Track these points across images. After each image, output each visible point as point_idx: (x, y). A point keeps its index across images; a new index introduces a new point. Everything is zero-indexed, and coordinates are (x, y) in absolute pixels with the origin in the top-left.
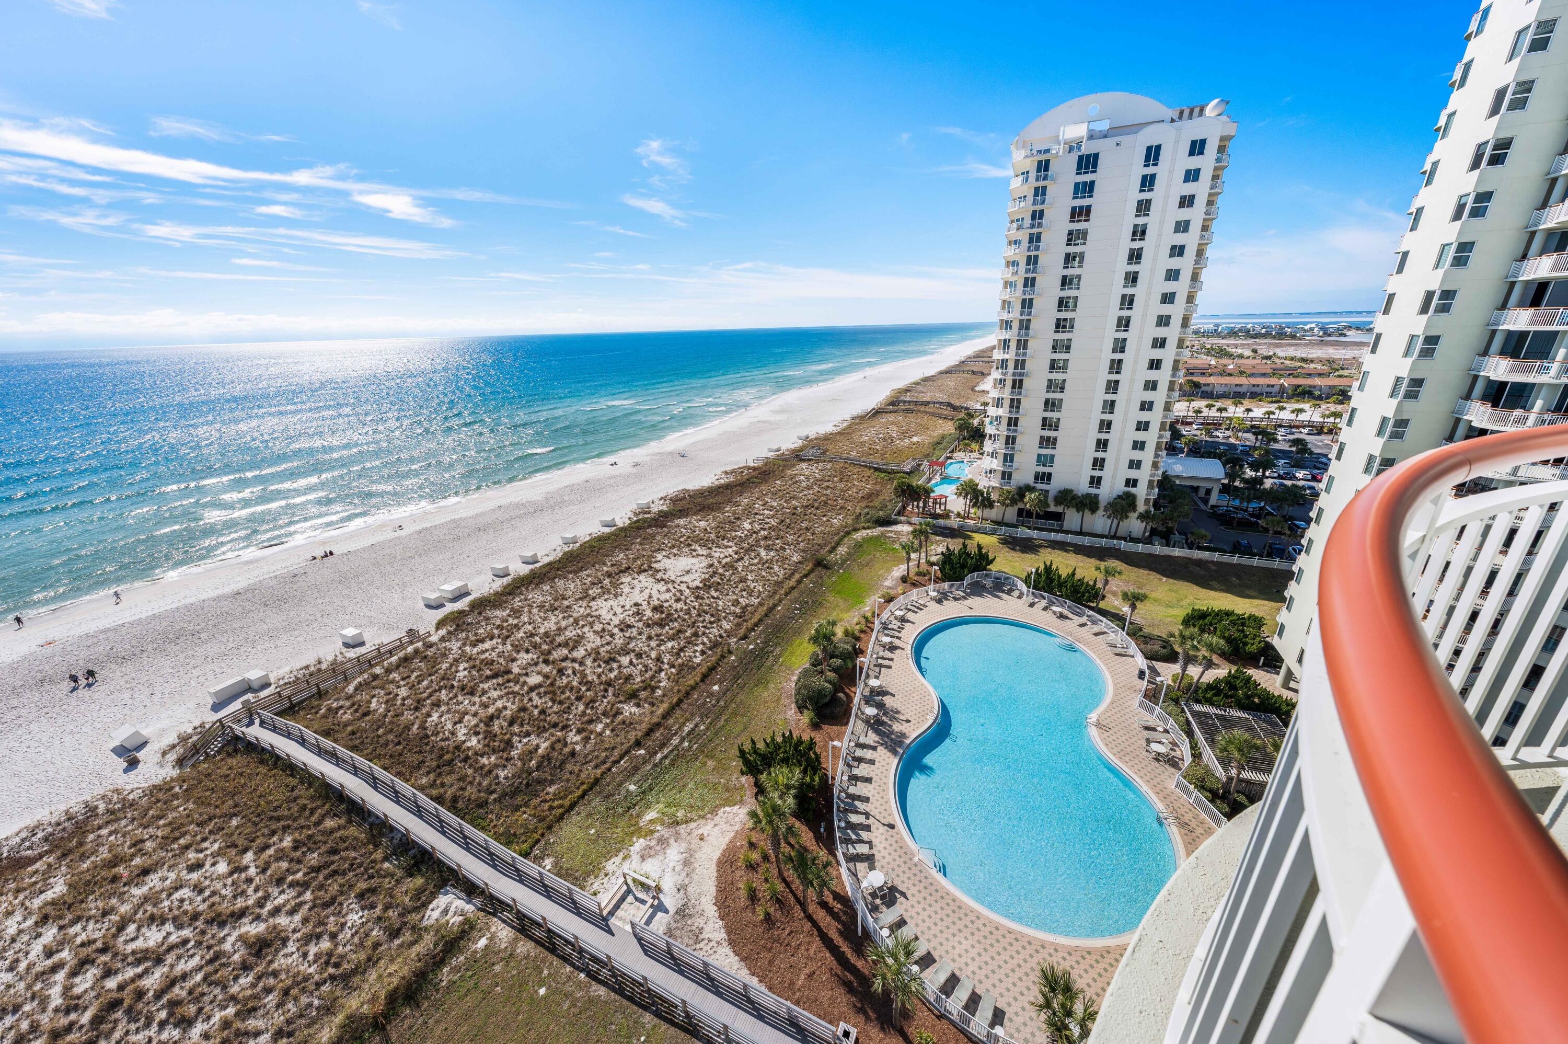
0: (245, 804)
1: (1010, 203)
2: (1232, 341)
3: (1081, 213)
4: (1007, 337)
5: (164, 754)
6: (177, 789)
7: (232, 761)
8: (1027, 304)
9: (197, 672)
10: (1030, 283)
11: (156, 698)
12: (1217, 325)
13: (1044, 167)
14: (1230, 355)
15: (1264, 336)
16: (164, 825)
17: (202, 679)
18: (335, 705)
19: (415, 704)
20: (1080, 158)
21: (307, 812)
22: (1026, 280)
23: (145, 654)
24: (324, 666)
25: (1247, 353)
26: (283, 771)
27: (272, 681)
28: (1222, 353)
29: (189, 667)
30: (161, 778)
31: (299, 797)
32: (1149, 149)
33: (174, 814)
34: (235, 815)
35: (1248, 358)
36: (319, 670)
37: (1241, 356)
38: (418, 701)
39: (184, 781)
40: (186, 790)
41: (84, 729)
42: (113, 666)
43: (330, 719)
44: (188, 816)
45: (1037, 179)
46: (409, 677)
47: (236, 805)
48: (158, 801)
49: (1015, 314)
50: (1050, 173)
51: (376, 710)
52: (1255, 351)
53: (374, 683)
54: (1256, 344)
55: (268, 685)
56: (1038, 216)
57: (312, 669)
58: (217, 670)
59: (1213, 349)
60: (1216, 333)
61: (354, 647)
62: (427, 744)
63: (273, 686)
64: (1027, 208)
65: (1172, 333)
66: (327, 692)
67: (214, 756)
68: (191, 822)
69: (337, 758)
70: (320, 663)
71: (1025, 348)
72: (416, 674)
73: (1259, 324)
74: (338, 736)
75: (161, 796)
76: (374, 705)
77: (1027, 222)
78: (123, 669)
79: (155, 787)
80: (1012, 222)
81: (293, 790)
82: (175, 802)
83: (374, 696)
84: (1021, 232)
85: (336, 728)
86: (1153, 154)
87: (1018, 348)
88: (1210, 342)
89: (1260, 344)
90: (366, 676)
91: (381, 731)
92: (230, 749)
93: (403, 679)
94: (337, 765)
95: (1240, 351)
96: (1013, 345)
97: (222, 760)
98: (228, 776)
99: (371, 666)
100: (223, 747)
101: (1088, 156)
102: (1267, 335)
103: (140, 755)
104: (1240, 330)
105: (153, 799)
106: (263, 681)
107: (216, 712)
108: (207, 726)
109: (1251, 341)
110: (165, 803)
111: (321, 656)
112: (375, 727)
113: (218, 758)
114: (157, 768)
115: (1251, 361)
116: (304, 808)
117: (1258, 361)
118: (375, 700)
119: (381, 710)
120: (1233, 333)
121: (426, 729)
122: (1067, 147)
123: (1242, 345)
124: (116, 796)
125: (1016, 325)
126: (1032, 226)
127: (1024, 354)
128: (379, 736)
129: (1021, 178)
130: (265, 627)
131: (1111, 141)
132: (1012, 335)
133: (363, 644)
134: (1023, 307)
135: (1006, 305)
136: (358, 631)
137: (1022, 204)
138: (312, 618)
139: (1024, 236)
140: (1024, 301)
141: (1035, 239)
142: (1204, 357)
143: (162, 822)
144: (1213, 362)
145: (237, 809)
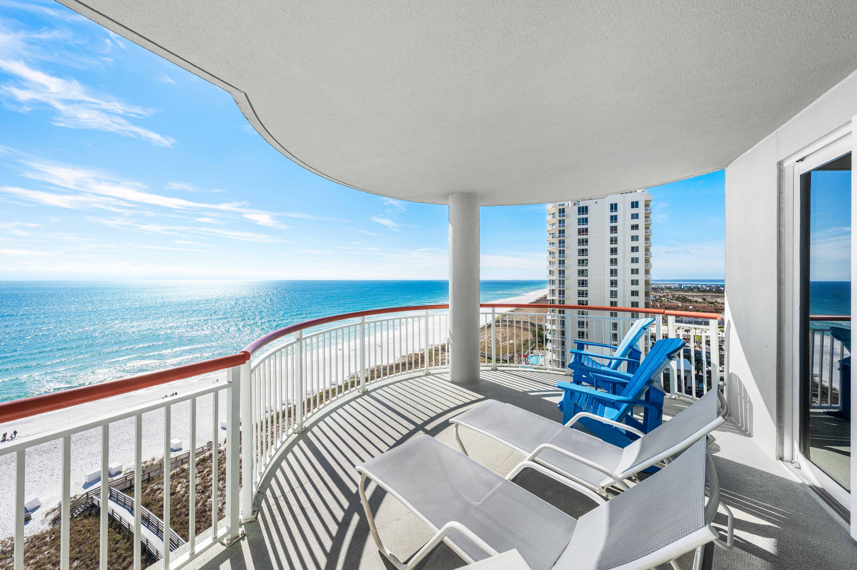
0: (86, 551)
1: (548, 226)
2: (690, 294)
3: (583, 231)
4: (553, 288)
5: (47, 515)
6: (48, 539)
7: (86, 521)
8: (562, 272)
9: (82, 462)
10: (562, 262)
11: (53, 478)
12: (681, 285)
13: (562, 211)
14: (691, 301)
15: (709, 291)
16: (33, 564)
17: (83, 467)
18: (155, 488)
19: (203, 489)
20: (579, 208)
21: (121, 560)
22: (560, 261)
23: (56, 450)
24: (155, 462)
25: (700, 300)
26: (115, 529)
27: (123, 470)
28: (684, 299)
29: (78, 459)
30: (40, 531)
31: (119, 548)
32: (612, 205)
33: (41, 556)
34: (77, 559)
35: (701, 303)
36: (152, 464)
37: (696, 302)
38: (205, 487)
39: (54, 533)
40: (53, 540)
41: (6, 496)
42: (36, 456)
43: (151, 497)
44: (49, 557)
45: (560, 216)
46: (203, 471)
47: (80, 552)
48: (34, 546)
49: (556, 277)
50: (565, 214)
51: (179, 492)
52: (704, 299)
53: (181, 475)
54: (705, 295)
55: (120, 472)
56: (562, 232)
57: (148, 464)
58: (94, 461)
59: (680, 298)
60: (680, 289)
61: (175, 451)
62: (204, 517)
63: (123, 473)
64: (556, 228)
65: (641, 288)
66: (153, 479)
67: (77, 517)
68: (49, 563)
69: (149, 522)
70: (153, 460)
71: (564, 294)
72: (207, 470)
73: (705, 285)
74: (153, 507)
75: (37, 543)
76: (178, 489)
77: (557, 234)
78: (41, 458)
79: (35, 537)
80: (550, 234)
81: (117, 543)
82: (44, 548)
83: (180, 483)
84: (554, 239)
85: (153, 502)
86: (614, 207)
87: (560, 294)
88: (677, 294)
89: (707, 296)
90: (178, 469)
91: (179, 506)
92: (87, 513)
93: (199, 473)
94: (148, 527)
95: (696, 299)
96: (557, 292)
97: (80, 520)
98: (81, 531)
99: (183, 463)
100: (83, 512)
101: (583, 207)
102: (710, 291)
103: (33, 515)
104: (695, 288)
105: (31, 545)
106: (118, 470)
107: (85, 489)
108: (78, 497)
109: (701, 294)
110: (38, 548)
111: (155, 456)
112: (176, 503)
113: (78, 519)
114: (40, 524)
115: (702, 305)
116: (120, 556)
117: (706, 305)
118: (180, 485)
119: (182, 492)
120: (690, 289)
121: (205, 506)
122: (573, 203)
123: (696, 296)
124: (10, 542)
125: (557, 282)
126: (559, 237)
127: (564, 297)
128: (177, 509)
129: (552, 215)
130: (128, 436)
131: (593, 201)
132: (556, 287)
133: (181, 449)
134: (560, 273)
135: (551, 272)
136: (180, 441)
137: (554, 227)
138: (155, 432)
139: (556, 241)
140: (560, 271)
141: (562, 243)
142: (675, 302)
143: (31, 561)
144: (680, 305)
145: (80, 555)
